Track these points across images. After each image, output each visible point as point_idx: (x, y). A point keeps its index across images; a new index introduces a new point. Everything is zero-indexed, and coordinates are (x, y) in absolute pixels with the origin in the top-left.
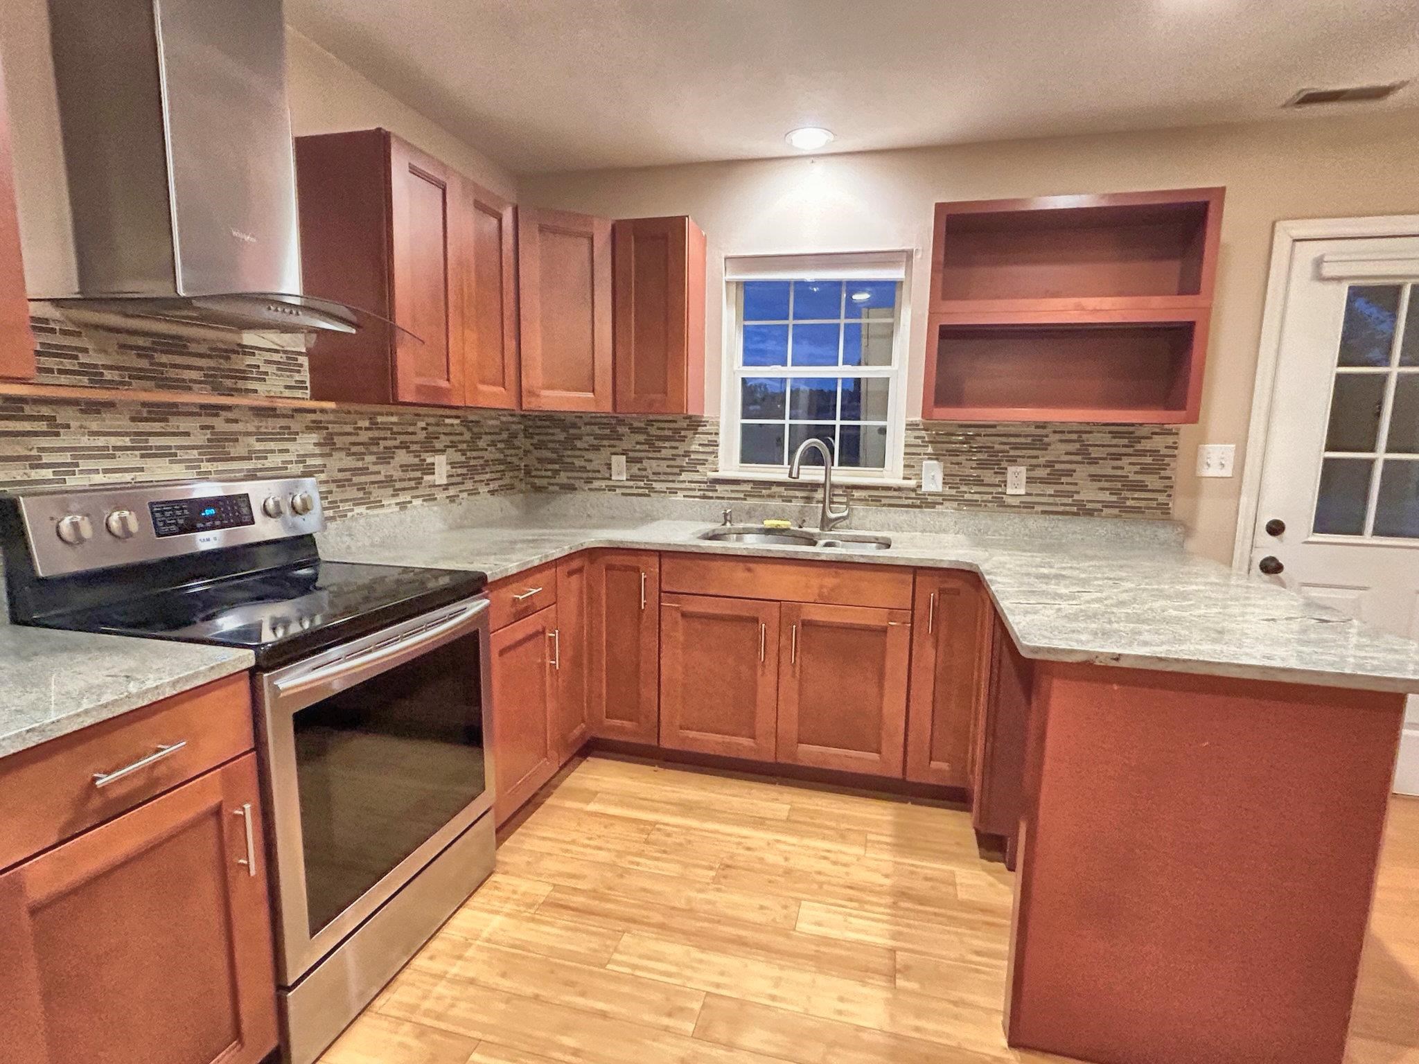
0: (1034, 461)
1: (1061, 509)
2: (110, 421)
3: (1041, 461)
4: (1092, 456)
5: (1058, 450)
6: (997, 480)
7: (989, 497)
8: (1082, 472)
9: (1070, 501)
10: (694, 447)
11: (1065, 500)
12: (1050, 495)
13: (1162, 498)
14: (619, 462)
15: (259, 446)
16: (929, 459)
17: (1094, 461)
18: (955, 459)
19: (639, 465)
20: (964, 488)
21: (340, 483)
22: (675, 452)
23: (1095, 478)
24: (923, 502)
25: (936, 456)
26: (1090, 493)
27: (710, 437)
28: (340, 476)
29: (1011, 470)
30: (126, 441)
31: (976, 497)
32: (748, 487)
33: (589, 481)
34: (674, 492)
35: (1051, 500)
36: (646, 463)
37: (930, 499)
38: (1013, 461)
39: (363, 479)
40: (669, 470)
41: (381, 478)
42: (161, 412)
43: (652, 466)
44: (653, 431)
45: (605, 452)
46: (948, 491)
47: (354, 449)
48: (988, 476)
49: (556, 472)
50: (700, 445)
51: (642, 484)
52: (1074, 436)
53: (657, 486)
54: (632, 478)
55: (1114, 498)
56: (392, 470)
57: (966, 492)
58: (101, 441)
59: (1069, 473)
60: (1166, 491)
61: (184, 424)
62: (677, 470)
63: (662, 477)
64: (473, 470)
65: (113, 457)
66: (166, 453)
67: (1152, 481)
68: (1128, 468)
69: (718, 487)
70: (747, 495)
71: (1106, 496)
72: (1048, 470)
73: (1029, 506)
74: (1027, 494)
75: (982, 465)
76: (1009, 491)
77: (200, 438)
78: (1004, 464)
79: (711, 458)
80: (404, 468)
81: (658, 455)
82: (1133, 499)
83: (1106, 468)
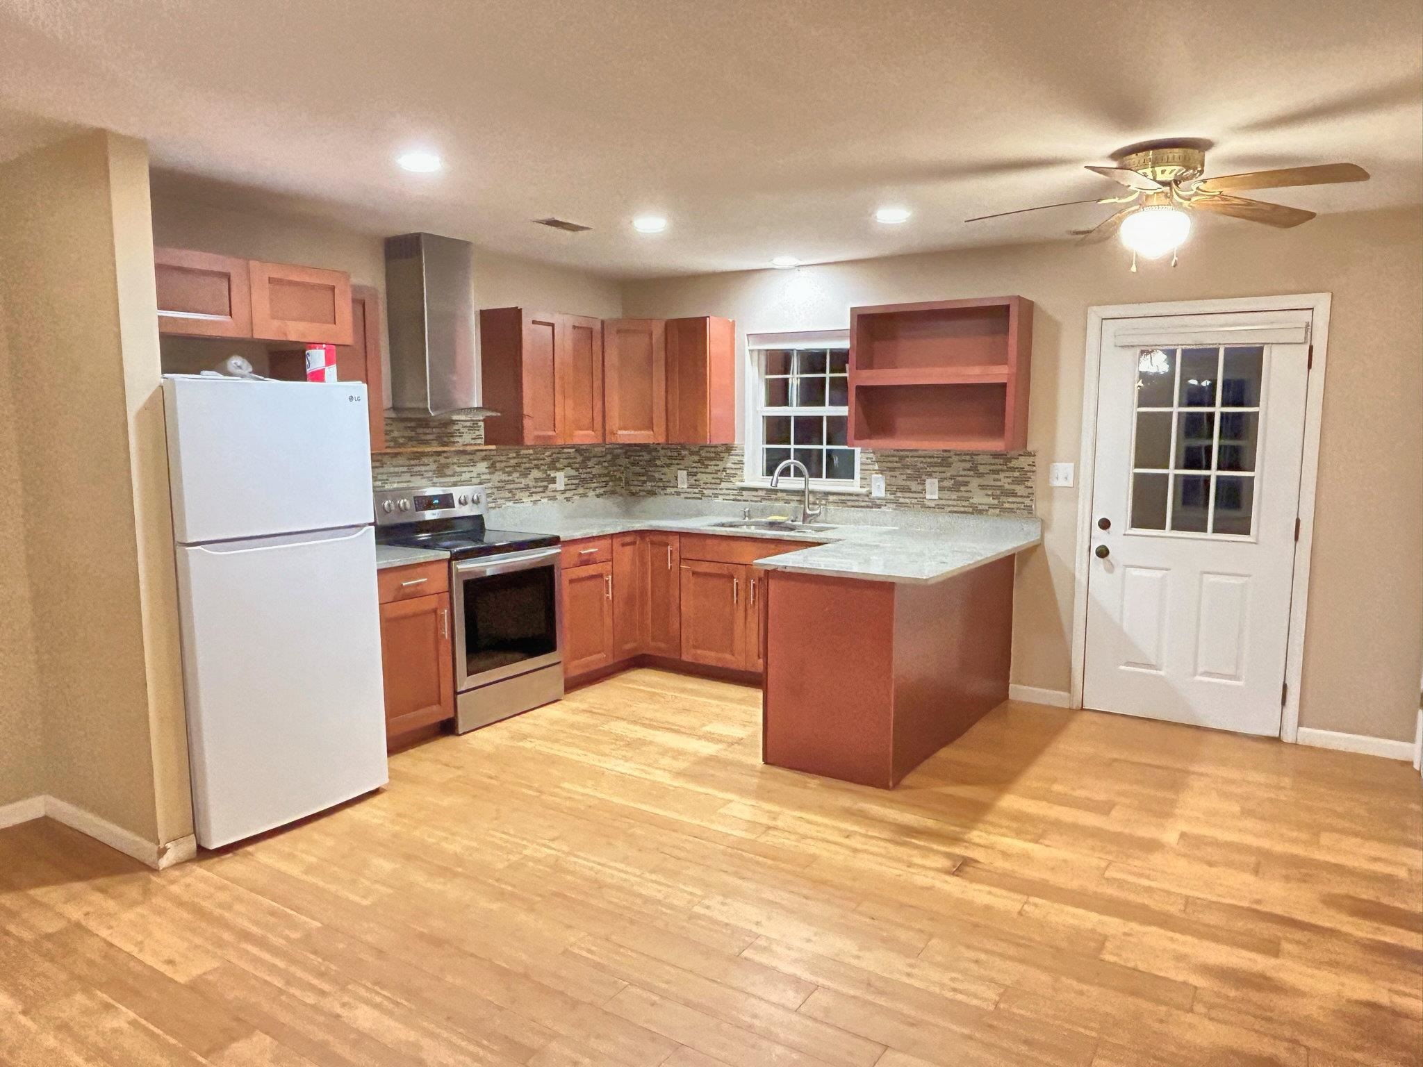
0: (943, 475)
1: (962, 509)
2: (401, 460)
3: (948, 474)
4: (981, 471)
5: (958, 467)
6: (920, 487)
7: (914, 501)
8: (975, 482)
9: (966, 503)
10: (729, 465)
11: (964, 503)
12: (954, 500)
13: (1027, 502)
14: (682, 474)
15: (458, 469)
16: (876, 473)
17: (981, 475)
18: (892, 473)
19: (695, 478)
20: (899, 494)
21: (499, 489)
22: (716, 468)
23: (982, 487)
24: (875, 504)
25: (881, 471)
26: (979, 498)
27: (739, 458)
28: (500, 484)
29: (928, 481)
30: (405, 469)
31: (907, 501)
32: (762, 493)
33: (664, 488)
34: (716, 496)
35: (955, 503)
36: (699, 476)
37: (878, 502)
38: (930, 475)
39: (512, 486)
40: (713, 481)
41: (522, 486)
42: (418, 456)
43: (703, 478)
44: (703, 453)
45: (674, 468)
46: (889, 496)
47: (507, 470)
48: (914, 486)
49: (644, 482)
50: (732, 463)
51: (697, 491)
52: (968, 458)
53: (705, 491)
54: (691, 486)
55: (996, 502)
56: (529, 481)
57: (900, 497)
58: (396, 469)
59: (966, 484)
60: (1029, 497)
61: (425, 460)
62: (718, 481)
63: (709, 486)
64: (583, 482)
65: (400, 476)
66: (420, 474)
67: (1020, 489)
68: (1004, 481)
69: (744, 493)
70: (763, 499)
71: (991, 500)
72: (952, 482)
73: (941, 507)
74: (940, 499)
75: (909, 478)
76: (928, 496)
77: (433, 467)
78: (924, 477)
79: (738, 472)
80: (536, 480)
81: (707, 470)
82: (1008, 502)
83: (989, 480)
